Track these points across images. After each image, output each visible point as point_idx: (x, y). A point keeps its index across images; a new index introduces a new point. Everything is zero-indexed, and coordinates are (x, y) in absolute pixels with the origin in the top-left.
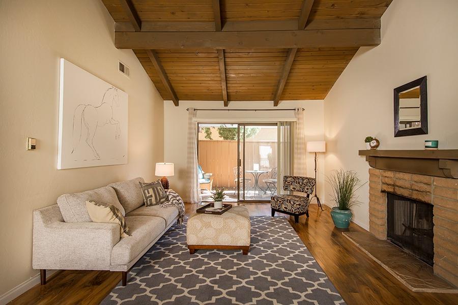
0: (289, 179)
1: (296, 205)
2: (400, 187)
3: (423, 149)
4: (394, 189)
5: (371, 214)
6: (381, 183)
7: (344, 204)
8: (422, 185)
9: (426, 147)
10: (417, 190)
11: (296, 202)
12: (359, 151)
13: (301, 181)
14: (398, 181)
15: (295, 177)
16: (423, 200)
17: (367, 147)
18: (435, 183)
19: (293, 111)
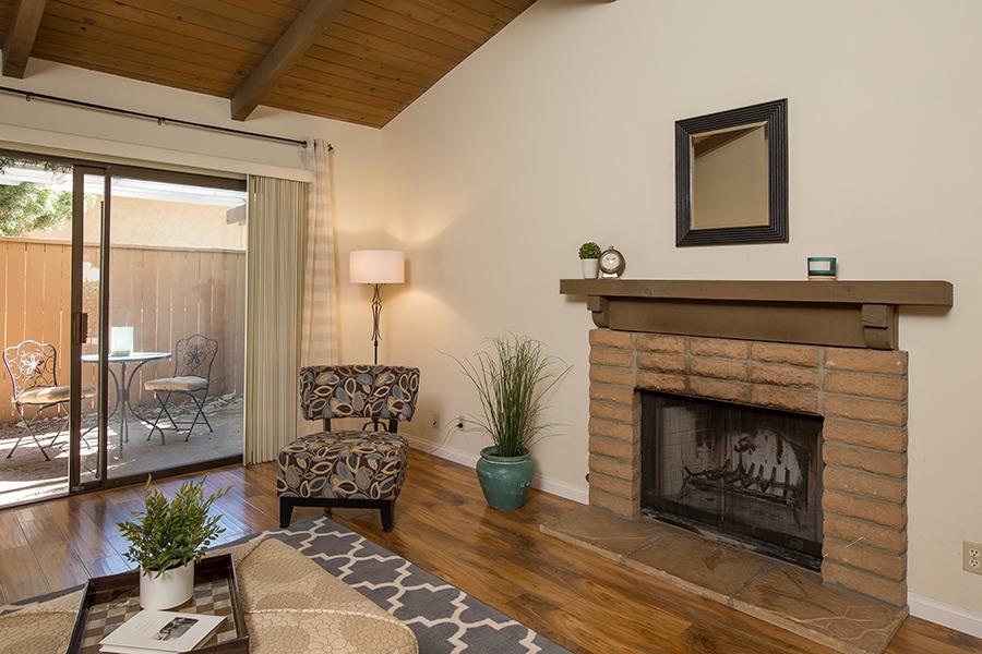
0: (324, 379)
1: (390, 469)
2: (711, 376)
3: (805, 277)
4: (687, 382)
5: (595, 453)
6: (635, 370)
7: (513, 434)
8: (787, 369)
9: (811, 273)
10: (771, 383)
11: (387, 459)
12: (561, 281)
13: (365, 380)
14: (697, 359)
15: (344, 369)
16: (791, 406)
17: (587, 270)
18: (831, 363)
19: (301, 146)
